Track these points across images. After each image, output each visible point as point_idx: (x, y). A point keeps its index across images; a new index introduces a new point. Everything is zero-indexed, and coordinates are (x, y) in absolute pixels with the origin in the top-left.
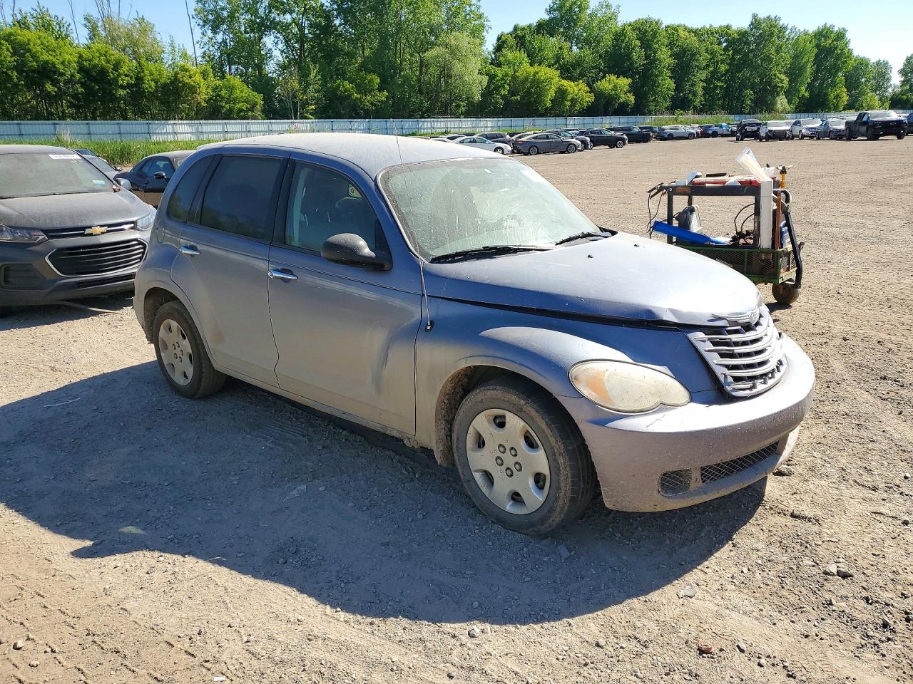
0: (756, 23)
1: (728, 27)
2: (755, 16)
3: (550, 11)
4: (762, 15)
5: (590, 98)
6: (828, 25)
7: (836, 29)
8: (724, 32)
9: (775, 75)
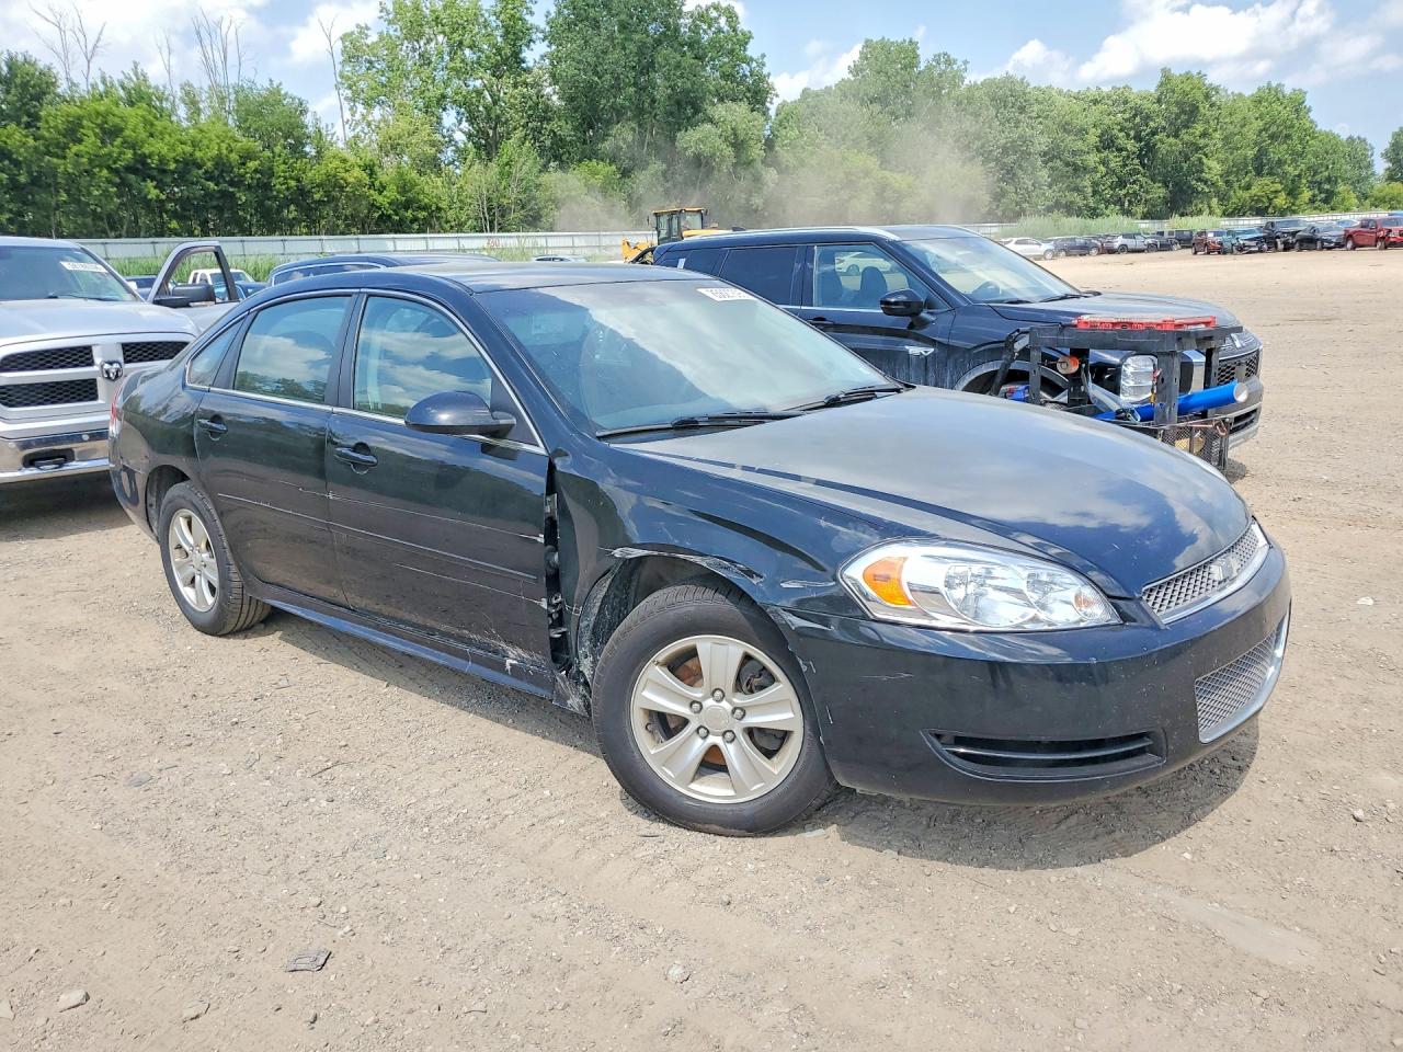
0: (1167, 83)
1: (1126, 89)
2: (1165, 73)
3: (856, 69)
4: (1177, 71)
8: (1121, 97)
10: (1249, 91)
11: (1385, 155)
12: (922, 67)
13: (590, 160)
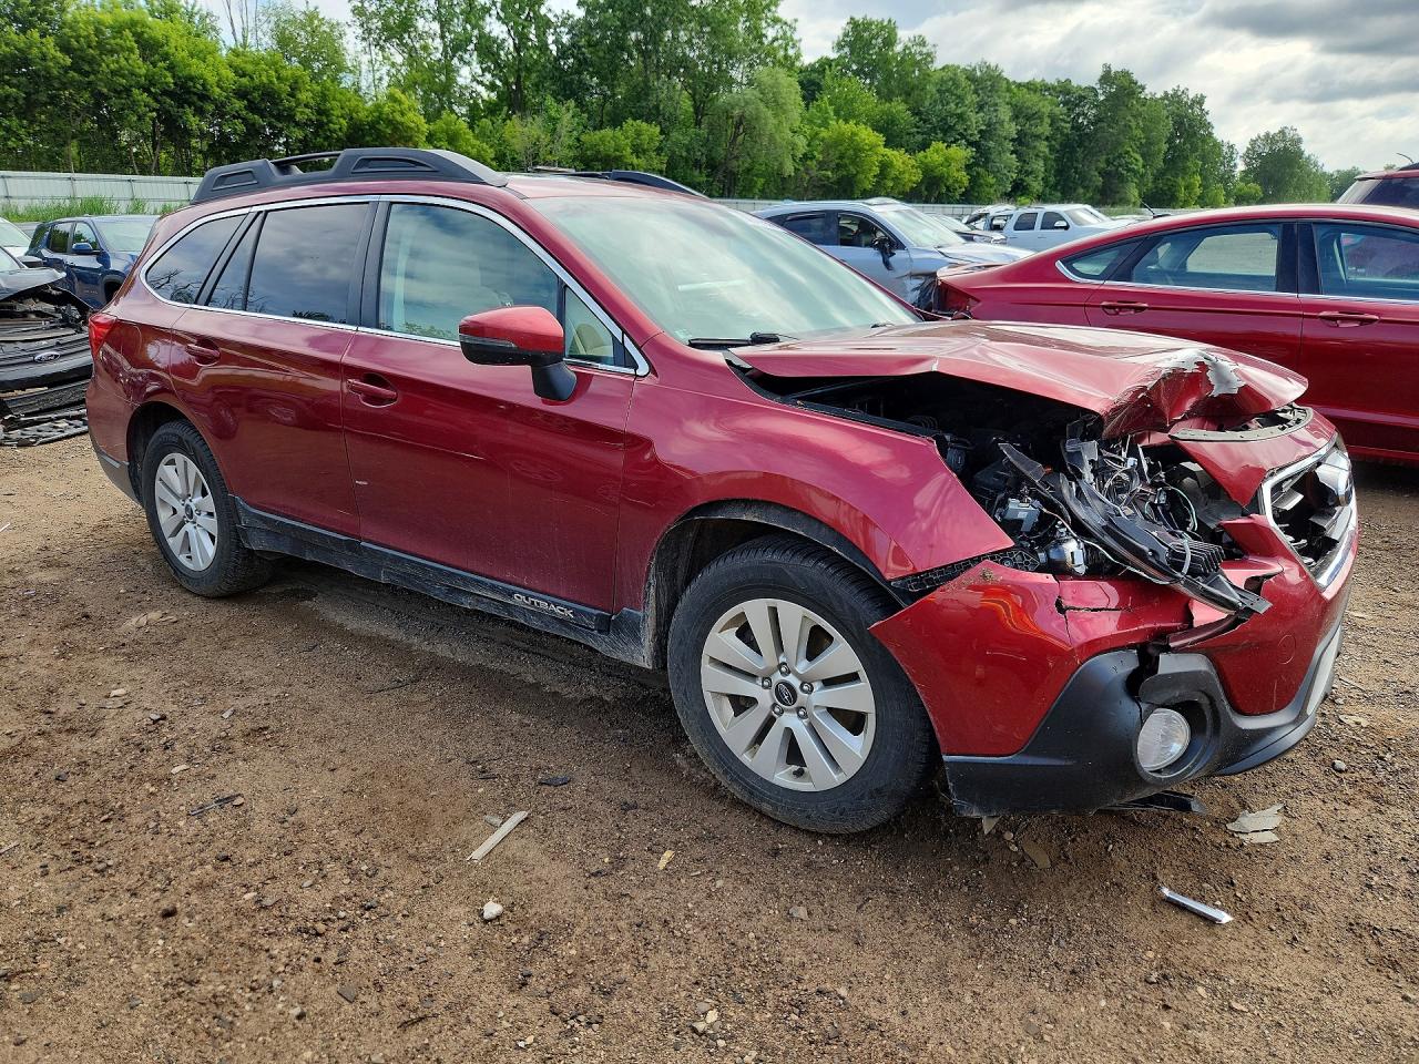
0: (1107, 78)
1: (1068, 81)
2: (1107, 67)
3: (840, 46)
4: (1116, 67)
5: (917, 176)
6: (1181, 90)
7: (1191, 94)
8: (1064, 89)
10: (1162, 93)
11: (1248, 156)
13: (635, 120)
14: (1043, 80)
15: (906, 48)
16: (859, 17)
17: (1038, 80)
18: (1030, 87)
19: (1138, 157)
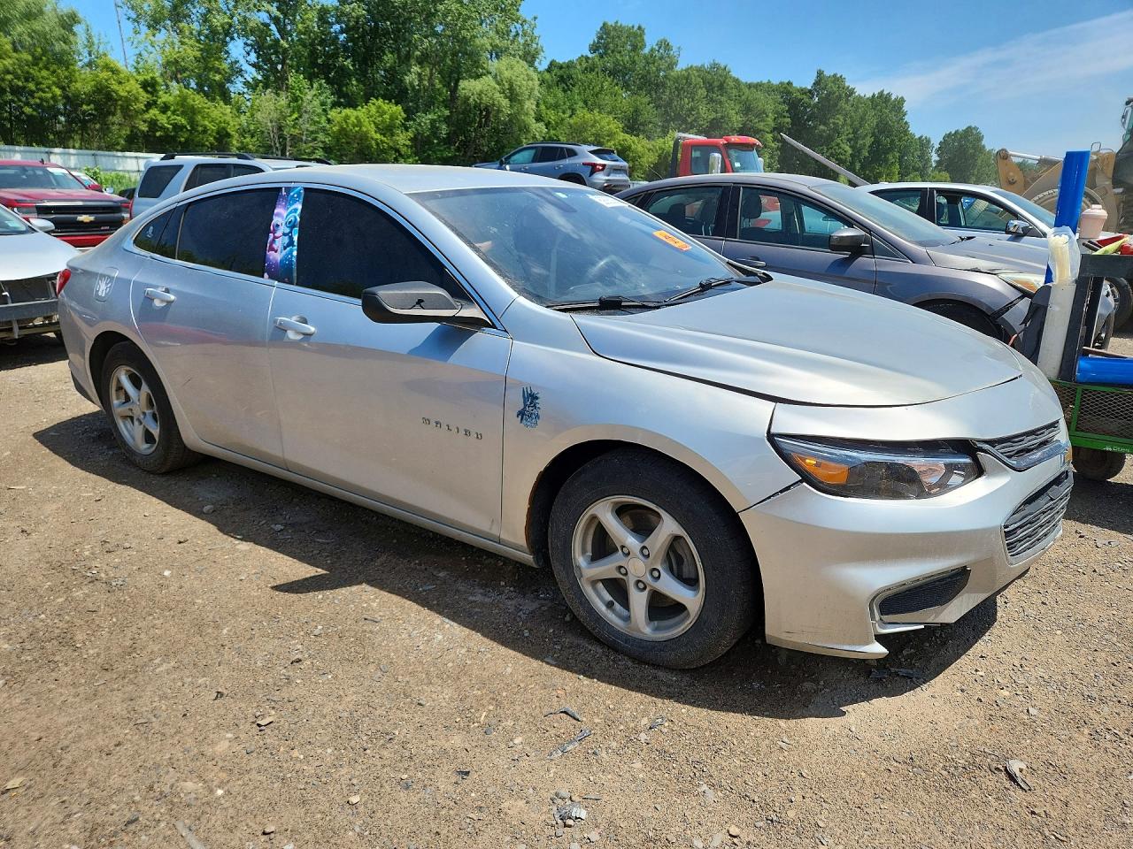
0: (820, 79)
1: (789, 83)
2: (820, 73)
4: (828, 73)
5: (654, 159)
6: (885, 93)
7: (893, 98)
8: (785, 90)
9: (838, 145)
10: (869, 95)
11: (937, 150)
12: (646, 51)
13: (377, 100)
14: (769, 82)
15: (652, 50)
16: (611, 23)
17: (765, 81)
18: (758, 86)
19: (847, 148)
